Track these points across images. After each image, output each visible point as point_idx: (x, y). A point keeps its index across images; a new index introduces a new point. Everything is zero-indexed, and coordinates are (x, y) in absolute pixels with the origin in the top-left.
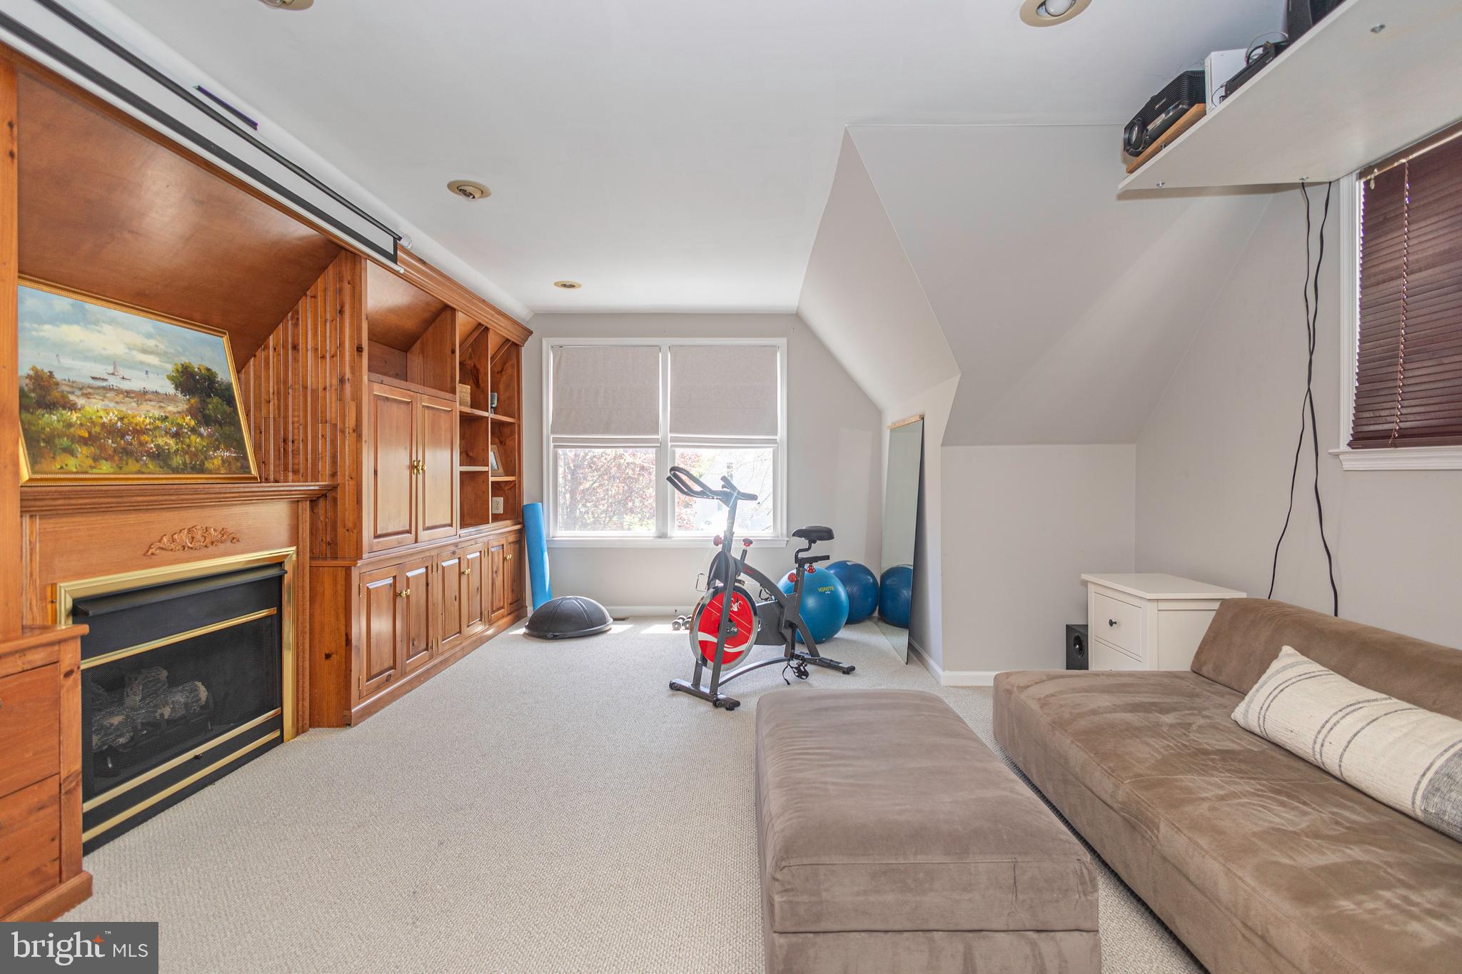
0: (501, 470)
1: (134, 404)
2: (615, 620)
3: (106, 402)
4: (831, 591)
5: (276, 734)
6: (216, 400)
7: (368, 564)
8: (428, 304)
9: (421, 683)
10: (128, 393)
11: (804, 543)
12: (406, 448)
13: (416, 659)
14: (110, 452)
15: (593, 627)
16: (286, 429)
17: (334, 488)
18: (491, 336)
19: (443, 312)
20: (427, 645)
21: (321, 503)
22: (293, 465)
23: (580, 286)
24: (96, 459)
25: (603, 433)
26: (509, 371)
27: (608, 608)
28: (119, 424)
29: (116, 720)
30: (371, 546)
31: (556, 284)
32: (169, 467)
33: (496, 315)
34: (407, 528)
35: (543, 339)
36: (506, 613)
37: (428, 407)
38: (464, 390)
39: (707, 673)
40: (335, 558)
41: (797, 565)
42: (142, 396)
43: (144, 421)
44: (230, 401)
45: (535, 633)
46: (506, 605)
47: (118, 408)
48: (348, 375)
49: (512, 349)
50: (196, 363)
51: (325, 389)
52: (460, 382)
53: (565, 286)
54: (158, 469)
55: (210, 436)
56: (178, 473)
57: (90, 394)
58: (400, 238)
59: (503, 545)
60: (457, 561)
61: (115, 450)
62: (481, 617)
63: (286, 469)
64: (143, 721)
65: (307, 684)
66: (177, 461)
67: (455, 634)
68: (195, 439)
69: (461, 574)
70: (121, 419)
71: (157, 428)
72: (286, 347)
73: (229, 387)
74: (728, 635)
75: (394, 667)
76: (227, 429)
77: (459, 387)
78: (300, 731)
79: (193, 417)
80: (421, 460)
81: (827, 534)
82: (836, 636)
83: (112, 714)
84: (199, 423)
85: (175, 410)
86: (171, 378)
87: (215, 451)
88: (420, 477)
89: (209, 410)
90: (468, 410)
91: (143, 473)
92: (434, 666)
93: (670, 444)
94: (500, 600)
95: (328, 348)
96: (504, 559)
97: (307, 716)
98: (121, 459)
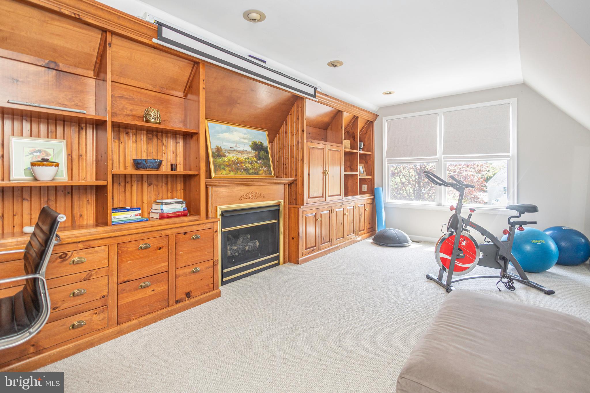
0: (365, 173)
1: (240, 155)
2: (413, 241)
3: (234, 154)
4: (542, 243)
5: (277, 261)
6: (263, 152)
7: (305, 208)
8: (332, 111)
9: (327, 254)
10: (239, 152)
11: (515, 213)
12: (321, 166)
13: (325, 245)
14: (234, 169)
15: (400, 243)
16: (284, 160)
17: (296, 180)
18: (359, 119)
19: (338, 114)
20: (329, 240)
21: (293, 185)
22: (285, 172)
23: (394, 92)
24: (230, 171)
25: (409, 156)
26: (369, 133)
27: (410, 236)
28: (236, 161)
29: (235, 248)
30: (307, 201)
31: (383, 94)
32: (248, 173)
33: (361, 111)
34: (322, 195)
35: (383, 118)
36: (366, 232)
37: (330, 150)
38: (347, 143)
39: (445, 274)
40: (296, 204)
41: (510, 225)
42: (242, 152)
43: (243, 160)
44: (267, 152)
45: (375, 242)
46: (366, 229)
47: (237, 156)
48: (300, 140)
49: (370, 124)
50: (258, 141)
51: (294, 146)
52: (344, 139)
53: (387, 94)
54: (246, 174)
55: (261, 163)
56: (251, 175)
57: (229, 152)
58: (317, 88)
59: (364, 204)
60: (342, 209)
61: (235, 168)
62: (354, 233)
63: (284, 174)
64: (242, 249)
65: (287, 247)
66: (251, 171)
67: (342, 238)
68: (256, 165)
69: (344, 214)
70: (237, 159)
71: (246, 161)
72: (283, 133)
73: (267, 148)
74: (458, 257)
75: (316, 246)
76: (265, 161)
77: (344, 141)
78: (285, 262)
79: (256, 157)
80: (327, 170)
81: (533, 209)
82: (548, 271)
83: (234, 246)
84: (258, 159)
85: (251, 156)
86: (250, 146)
87: (262, 168)
88: (327, 176)
89: (261, 155)
90: (348, 150)
91: (242, 175)
92: (332, 249)
93: (443, 160)
94: (363, 227)
95: (295, 132)
96: (365, 210)
97: (287, 258)
98: (236, 171)
